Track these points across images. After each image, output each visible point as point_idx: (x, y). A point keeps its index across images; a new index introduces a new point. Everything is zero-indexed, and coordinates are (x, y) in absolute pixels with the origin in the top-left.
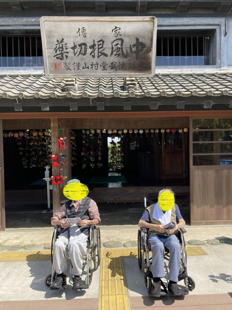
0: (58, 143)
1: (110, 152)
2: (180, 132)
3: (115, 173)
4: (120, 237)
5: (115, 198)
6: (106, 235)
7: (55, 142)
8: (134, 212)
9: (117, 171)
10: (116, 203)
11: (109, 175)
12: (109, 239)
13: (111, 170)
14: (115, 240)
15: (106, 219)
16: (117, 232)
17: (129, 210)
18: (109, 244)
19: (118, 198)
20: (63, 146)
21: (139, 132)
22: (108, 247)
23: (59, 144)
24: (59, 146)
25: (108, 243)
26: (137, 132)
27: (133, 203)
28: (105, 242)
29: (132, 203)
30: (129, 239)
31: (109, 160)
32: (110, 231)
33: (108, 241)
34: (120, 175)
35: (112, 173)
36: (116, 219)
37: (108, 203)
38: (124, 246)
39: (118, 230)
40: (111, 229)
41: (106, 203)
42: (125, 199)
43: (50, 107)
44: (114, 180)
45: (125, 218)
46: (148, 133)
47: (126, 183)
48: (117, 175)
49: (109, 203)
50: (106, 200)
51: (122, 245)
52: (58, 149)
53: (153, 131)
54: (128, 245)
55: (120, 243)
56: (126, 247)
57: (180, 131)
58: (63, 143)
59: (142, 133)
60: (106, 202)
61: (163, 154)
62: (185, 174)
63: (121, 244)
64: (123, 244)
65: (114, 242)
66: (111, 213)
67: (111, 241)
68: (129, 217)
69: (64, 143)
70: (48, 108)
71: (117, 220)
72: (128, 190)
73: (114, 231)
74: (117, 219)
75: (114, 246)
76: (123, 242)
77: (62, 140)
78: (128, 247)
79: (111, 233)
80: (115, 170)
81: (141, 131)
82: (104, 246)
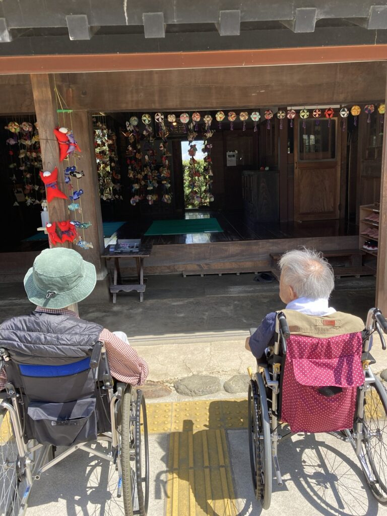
0: (56, 142)
1: (187, 173)
2: (344, 115)
3: (197, 214)
4: (216, 362)
5: (199, 266)
6: (182, 357)
7: (47, 140)
8: (242, 295)
9: (202, 209)
10: (202, 276)
11: (187, 218)
12: (188, 369)
13: (190, 207)
14: (204, 373)
15: (182, 315)
16: (208, 349)
17: (232, 290)
18: (189, 387)
19: (207, 264)
20: (68, 149)
21: (250, 118)
22: (187, 394)
23: (59, 144)
24: (60, 149)
25: (186, 382)
26: (247, 118)
27: (238, 274)
28: (180, 378)
29: (235, 274)
30: (237, 368)
31: (187, 188)
32: (192, 347)
33: (186, 376)
34: (207, 216)
35: (191, 214)
36: (204, 315)
37: (185, 276)
38: (227, 391)
39: (209, 343)
40: (192, 343)
41: (182, 275)
42: (220, 266)
43: (12, 33)
44: (197, 227)
45: (224, 309)
46: (272, 120)
47: (221, 233)
48: (200, 216)
49: (187, 276)
50: (181, 270)
51: (222, 387)
52: (58, 157)
53: (283, 114)
54: (237, 388)
55: (215, 381)
56: (232, 393)
57: (344, 113)
58: (69, 141)
59: (257, 119)
60: (181, 273)
61: (296, 171)
62: (339, 211)
63: (219, 384)
64: (222, 384)
65: (202, 377)
66: (191, 300)
67: (193, 375)
68: (232, 307)
69: (72, 141)
70: (6, 33)
71: (205, 317)
72: (226, 248)
73: (201, 345)
74: (207, 313)
75: (203, 391)
76: (223, 379)
77: (65, 134)
78: (235, 393)
79: (193, 354)
80: (197, 208)
81: (255, 116)
82: (178, 392)
